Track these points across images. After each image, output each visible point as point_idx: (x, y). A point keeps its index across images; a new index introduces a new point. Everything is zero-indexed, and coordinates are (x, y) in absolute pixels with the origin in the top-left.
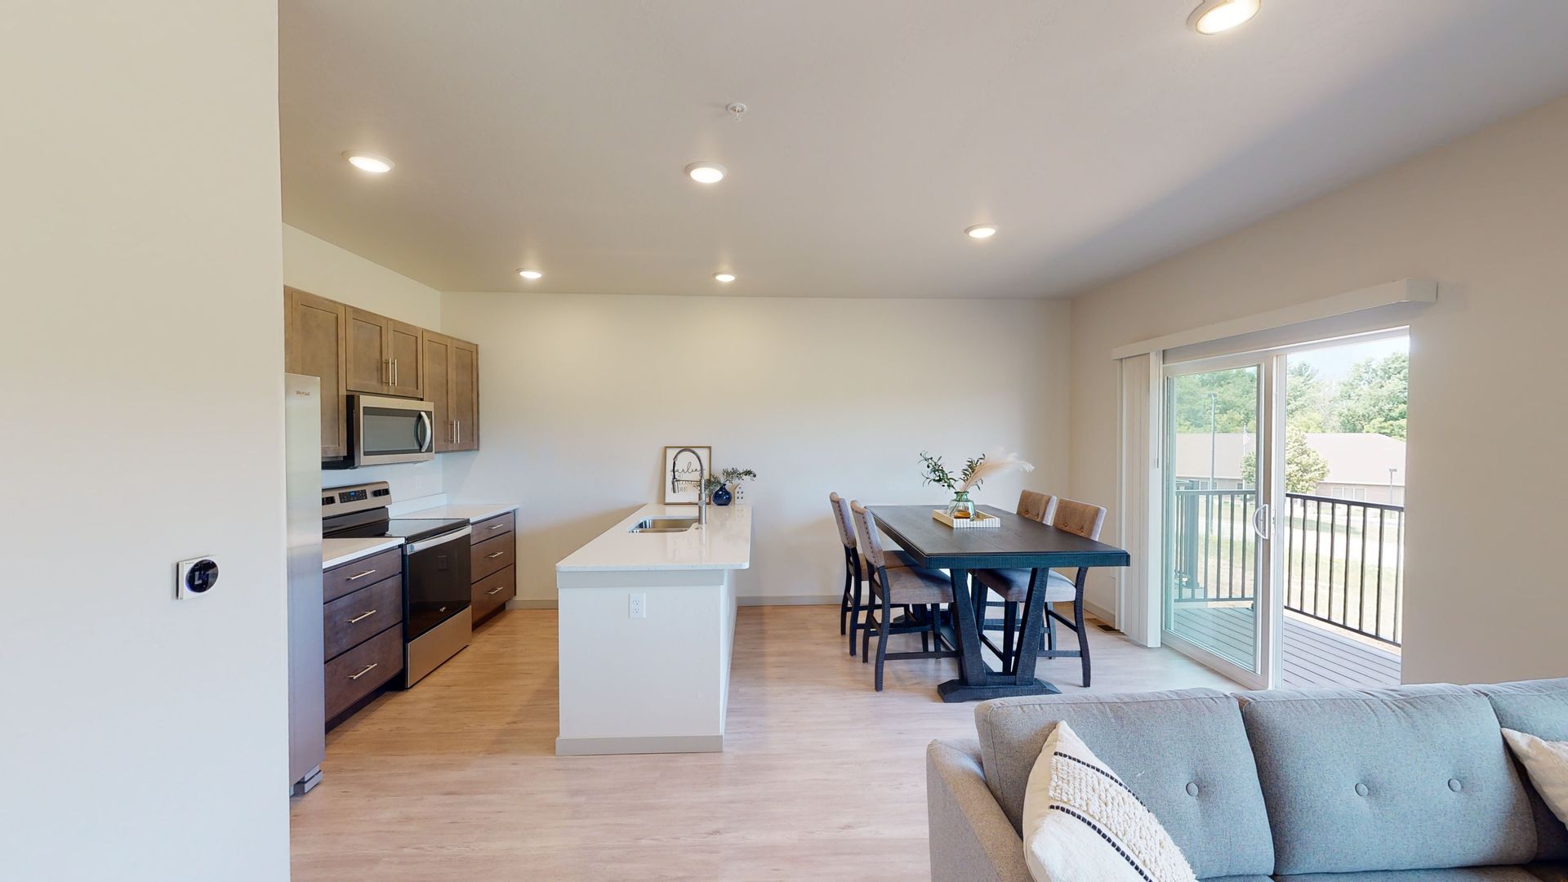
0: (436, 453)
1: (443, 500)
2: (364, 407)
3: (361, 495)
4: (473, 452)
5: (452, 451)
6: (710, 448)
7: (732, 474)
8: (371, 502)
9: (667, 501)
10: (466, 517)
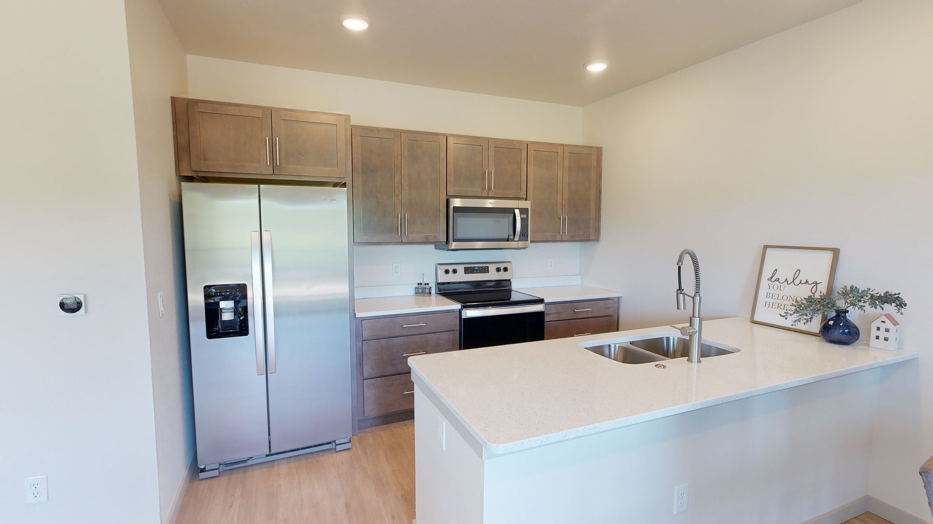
0: (531, 242)
1: (577, 281)
2: (454, 207)
3: (485, 270)
4: (591, 243)
5: (562, 241)
6: (836, 252)
7: (855, 295)
8: (492, 275)
9: (756, 319)
10: (542, 297)
